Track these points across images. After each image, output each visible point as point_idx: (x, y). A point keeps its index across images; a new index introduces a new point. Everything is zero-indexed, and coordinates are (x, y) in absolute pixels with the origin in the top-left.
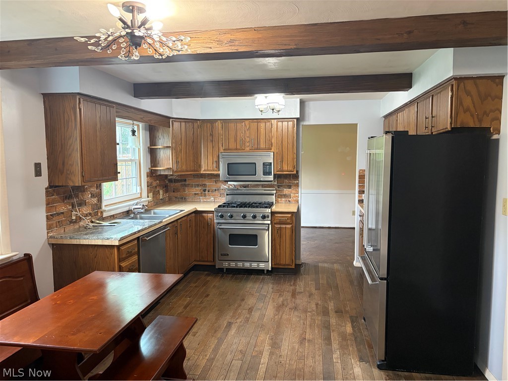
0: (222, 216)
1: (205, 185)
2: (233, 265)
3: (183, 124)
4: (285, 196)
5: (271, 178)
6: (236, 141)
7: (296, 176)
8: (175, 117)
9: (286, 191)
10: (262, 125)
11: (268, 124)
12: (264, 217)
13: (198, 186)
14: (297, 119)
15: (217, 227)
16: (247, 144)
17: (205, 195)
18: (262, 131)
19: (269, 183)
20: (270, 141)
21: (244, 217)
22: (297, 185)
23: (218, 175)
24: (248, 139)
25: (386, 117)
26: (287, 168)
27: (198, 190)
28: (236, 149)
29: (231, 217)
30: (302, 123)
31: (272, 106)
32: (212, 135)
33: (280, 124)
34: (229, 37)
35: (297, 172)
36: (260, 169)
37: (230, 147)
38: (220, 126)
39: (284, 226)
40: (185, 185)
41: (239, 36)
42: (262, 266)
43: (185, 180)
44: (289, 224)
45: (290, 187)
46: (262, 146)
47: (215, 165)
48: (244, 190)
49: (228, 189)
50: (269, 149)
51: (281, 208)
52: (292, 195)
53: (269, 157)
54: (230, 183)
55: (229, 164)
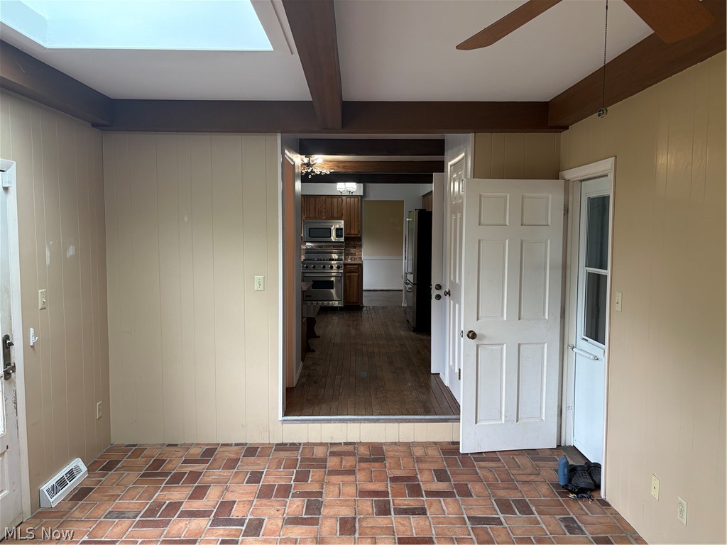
0: (307, 267)
2: (315, 303)
4: (352, 254)
5: (342, 239)
6: (315, 211)
7: (360, 239)
9: (352, 251)
10: (335, 200)
11: (340, 199)
12: (339, 267)
14: (361, 196)
16: (324, 214)
18: (335, 204)
19: (340, 244)
20: (341, 212)
21: (324, 267)
22: (361, 246)
24: (324, 210)
25: (424, 196)
26: (354, 232)
28: (315, 218)
29: (314, 267)
30: (364, 199)
31: (348, 189)
33: (348, 199)
34: (344, 164)
35: (361, 235)
36: (334, 233)
37: (311, 216)
39: (352, 274)
41: (348, 164)
44: (356, 272)
45: (355, 247)
46: (335, 215)
48: (320, 250)
49: (307, 249)
50: (340, 218)
51: (349, 261)
52: (357, 253)
53: (341, 224)
54: (308, 244)
55: (310, 229)
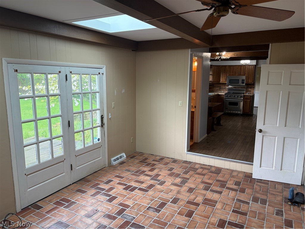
0: (227, 96)
1: (221, 87)
2: (229, 112)
3: (216, 67)
4: (249, 91)
5: (244, 84)
6: (233, 72)
8: (214, 65)
9: (250, 89)
10: (242, 67)
12: (241, 97)
13: (218, 87)
14: (255, 65)
15: (225, 100)
16: (237, 73)
17: (220, 90)
18: (242, 69)
19: (244, 86)
20: (245, 72)
21: (234, 96)
22: (254, 88)
23: (226, 84)
24: (237, 72)
26: (250, 81)
27: (218, 88)
28: (233, 75)
29: (230, 96)
30: (257, 66)
31: (246, 62)
32: (225, 70)
33: (249, 67)
35: (254, 83)
36: (240, 81)
37: (231, 74)
38: (228, 67)
39: (248, 100)
40: (214, 87)
42: (239, 112)
43: (214, 85)
45: (251, 88)
46: (242, 74)
47: (225, 80)
48: (235, 89)
49: (229, 88)
50: (244, 75)
51: (247, 94)
52: (252, 91)
53: (244, 78)
54: (229, 86)
55: (230, 80)
